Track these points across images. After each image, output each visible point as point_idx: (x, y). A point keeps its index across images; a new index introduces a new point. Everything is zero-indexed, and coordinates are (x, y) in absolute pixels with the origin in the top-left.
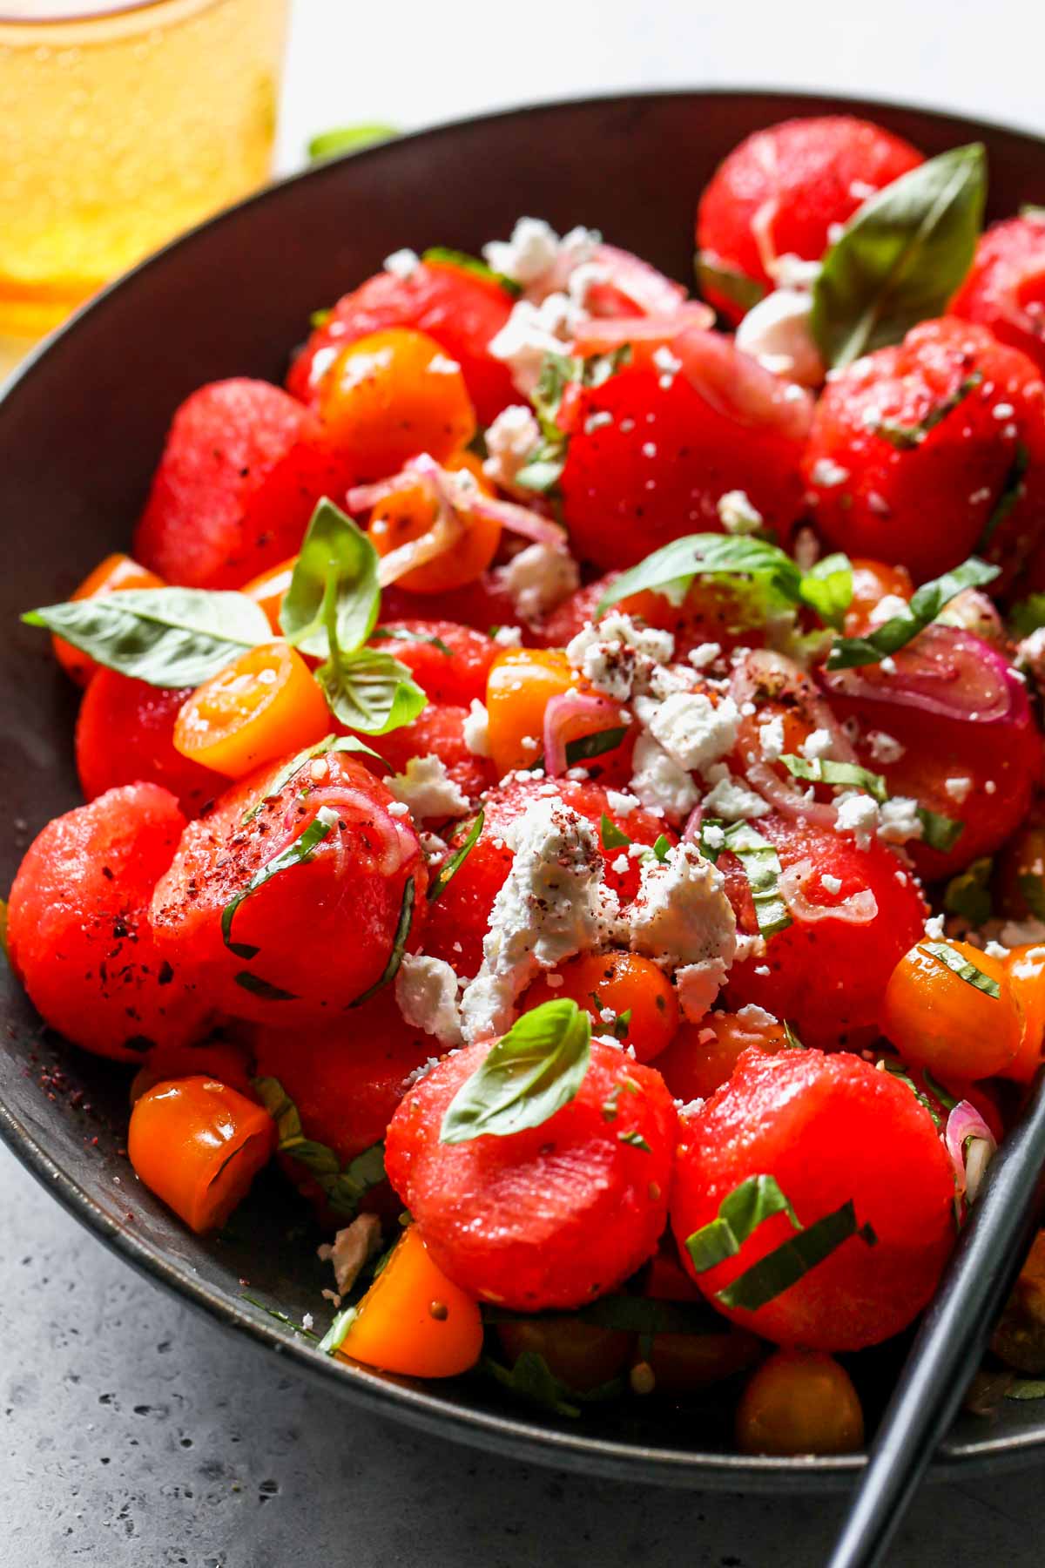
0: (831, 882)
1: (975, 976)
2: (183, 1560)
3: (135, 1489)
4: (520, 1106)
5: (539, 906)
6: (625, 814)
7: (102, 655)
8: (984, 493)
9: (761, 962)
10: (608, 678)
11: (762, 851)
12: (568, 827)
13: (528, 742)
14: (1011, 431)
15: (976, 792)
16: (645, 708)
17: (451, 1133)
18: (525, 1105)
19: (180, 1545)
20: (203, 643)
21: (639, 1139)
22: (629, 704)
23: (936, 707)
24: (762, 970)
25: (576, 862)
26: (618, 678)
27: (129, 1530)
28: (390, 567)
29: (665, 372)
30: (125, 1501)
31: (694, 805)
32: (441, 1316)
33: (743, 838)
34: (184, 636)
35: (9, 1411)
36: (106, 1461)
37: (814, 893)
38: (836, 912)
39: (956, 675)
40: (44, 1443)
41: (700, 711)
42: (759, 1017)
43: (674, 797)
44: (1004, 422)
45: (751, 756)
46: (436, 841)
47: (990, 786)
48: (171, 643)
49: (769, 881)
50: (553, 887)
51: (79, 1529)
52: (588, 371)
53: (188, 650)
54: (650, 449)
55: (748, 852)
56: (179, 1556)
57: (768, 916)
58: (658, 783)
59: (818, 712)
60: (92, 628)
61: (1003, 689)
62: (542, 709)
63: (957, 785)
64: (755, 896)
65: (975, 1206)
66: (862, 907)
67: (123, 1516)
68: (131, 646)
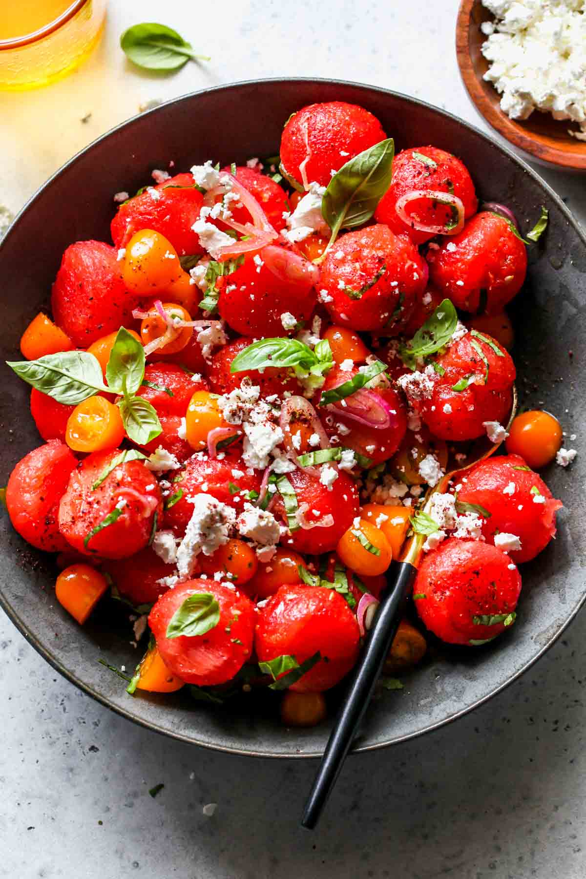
0: (316, 513)
1: (371, 547)
2: (84, 722)
3: (66, 693)
4: (195, 624)
5: (204, 535)
6: (239, 478)
7: (37, 386)
8: (386, 315)
9: (290, 538)
10: (232, 420)
11: (291, 495)
12: (214, 510)
13: (202, 443)
14: (397, 291)
15: (377, 450)
16: (248, 428)
17: (170, 634)
18: (197, 624)
19: (83, 716)
20: (76, 384)
21: (239, 642)
22: (240, 427)
23: (362, 421)
24: (291, 541)
25: (217, 522)
26: (237, 419)
27: (64, 709)
28: (150, 348)
29: (258, 265)
30: (62, 697)
31: (267, 467)
32: (171, 680)
33: (286, 487)
34: (70, 380)
35: (19, 660)
36: (55, 680)
37: (309, 516)
38: (318, 524)
39: (370, 409)
40: (33, 673)
41: (267, 436)
42: (288, 562)
43: (258, 464)
44: (395, 287)
45: (288, 448)
46: (167, 484)
47: (383, 449)
48: (63, 382)
49: (293, 509)
50: (208, 528)
51: (46, 710)
52: (227, 268)
53: (70, 387)
54: (252, 296)
55: (285, 495)
56: (82, 721)
57: (293, 524)
58: (252, 458)
59: (317, 426)
60: (33, 375)
61: (388, 418)
62: (207, 434)
63: (370, 448)
64: (288, 515)
65: (369, 632)
66: (328, 520)
67: (62, 704)
68: (49, 383)
